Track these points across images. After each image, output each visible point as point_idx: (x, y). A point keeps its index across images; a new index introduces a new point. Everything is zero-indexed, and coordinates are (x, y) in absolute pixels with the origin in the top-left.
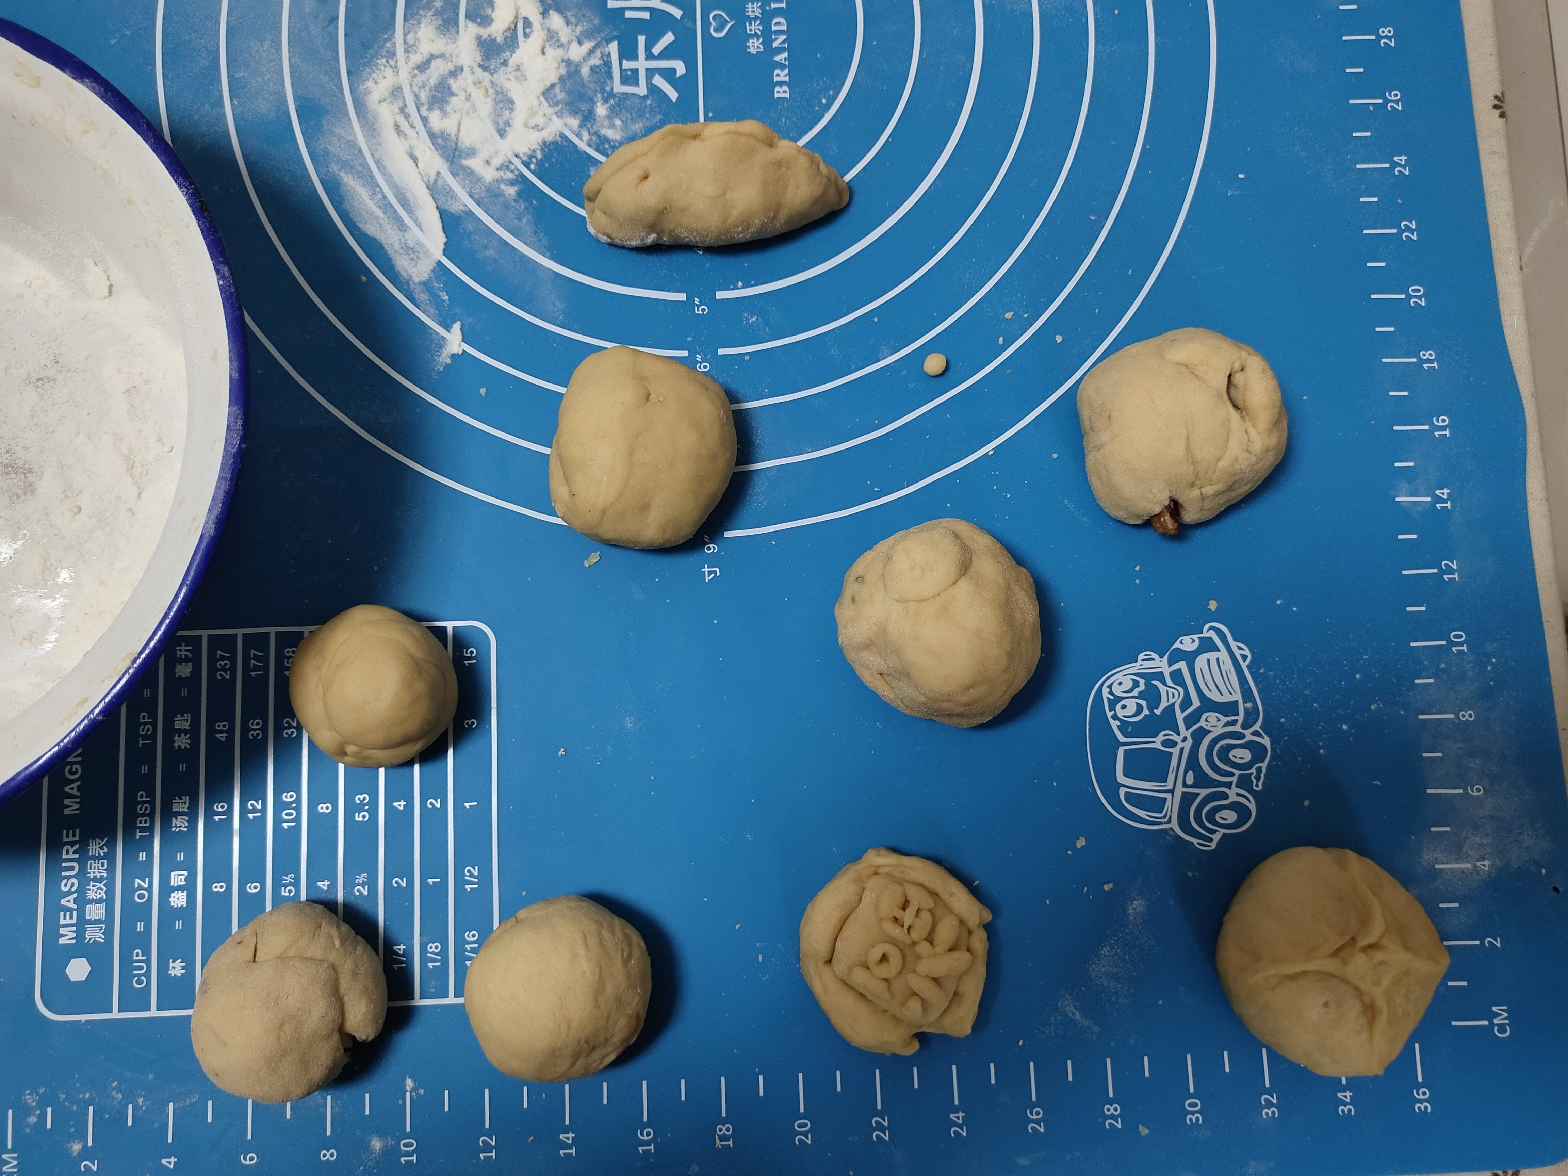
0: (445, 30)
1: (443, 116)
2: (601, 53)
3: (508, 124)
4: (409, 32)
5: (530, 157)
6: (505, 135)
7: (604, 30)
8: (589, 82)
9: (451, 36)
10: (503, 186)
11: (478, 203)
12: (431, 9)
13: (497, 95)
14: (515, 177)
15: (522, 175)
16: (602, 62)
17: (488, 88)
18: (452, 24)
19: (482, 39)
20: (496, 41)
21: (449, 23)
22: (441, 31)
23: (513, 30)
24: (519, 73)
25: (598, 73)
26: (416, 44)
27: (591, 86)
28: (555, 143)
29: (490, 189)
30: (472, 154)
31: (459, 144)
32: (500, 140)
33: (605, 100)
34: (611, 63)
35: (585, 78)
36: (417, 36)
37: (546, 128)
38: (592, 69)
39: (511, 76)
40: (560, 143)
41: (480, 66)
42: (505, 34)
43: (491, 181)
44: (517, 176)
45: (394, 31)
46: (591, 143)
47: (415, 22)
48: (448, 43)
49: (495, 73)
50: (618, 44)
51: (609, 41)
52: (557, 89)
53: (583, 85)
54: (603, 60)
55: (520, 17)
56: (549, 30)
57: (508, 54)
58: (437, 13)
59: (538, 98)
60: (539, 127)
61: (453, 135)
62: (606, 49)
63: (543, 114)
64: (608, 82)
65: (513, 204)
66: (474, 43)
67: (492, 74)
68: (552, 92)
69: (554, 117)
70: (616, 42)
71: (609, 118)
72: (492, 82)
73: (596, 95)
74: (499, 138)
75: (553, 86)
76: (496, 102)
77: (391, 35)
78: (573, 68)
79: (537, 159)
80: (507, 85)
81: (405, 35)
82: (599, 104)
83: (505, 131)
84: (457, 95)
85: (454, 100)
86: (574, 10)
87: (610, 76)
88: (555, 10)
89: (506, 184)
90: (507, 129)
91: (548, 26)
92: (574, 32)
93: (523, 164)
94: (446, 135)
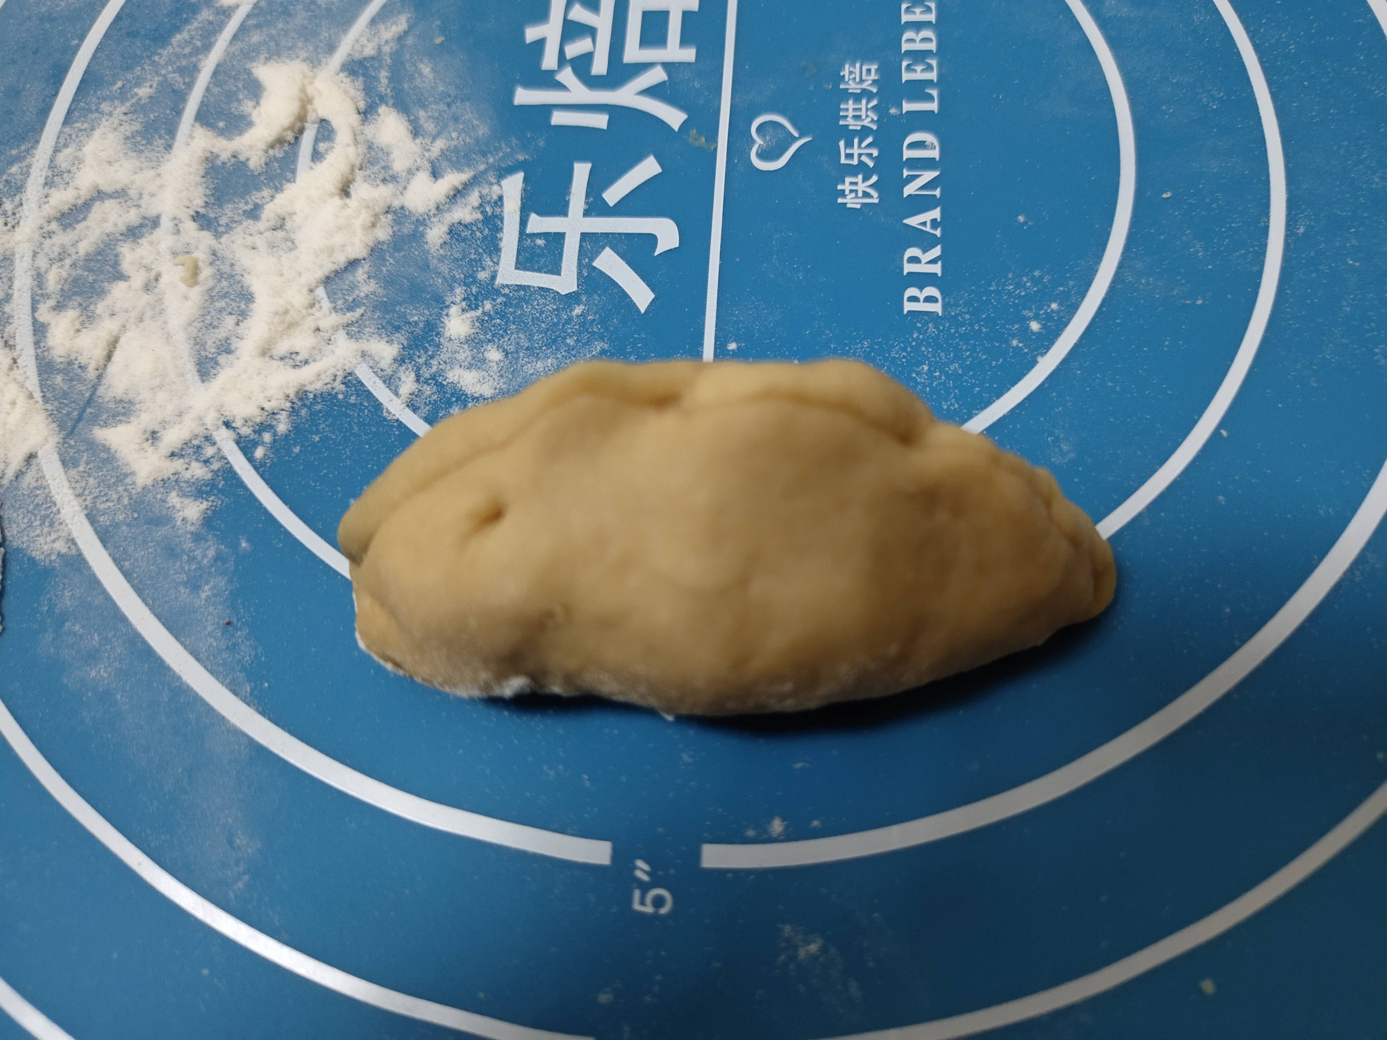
0: (144, 142)
1: (82, 323)
2: (481, 197)
3: (226, 348)
4: (66, 146)
5: (261, 428)
6: (213, 371)
7: (497, 149)
8: (442, 259)
9: (151, 155)
10: (174, 499)
11: (104, 536)
12: (128, 100)
13: (219, 281)
14: (209, 476)
15: (229, 473)
16: (480, 216)
17: (201, 264)
18: (162, 132)
19: (219, 163)
20: (247, 166)
21: (156, 130)
22: (135, 144)
23: (290, 144)
24: (280, 234)
25: (464, 240)
26: (74, 169)
27: (444, 268)
28: (328, 397)
29: (143, 502)
30: (124, 414)
31: (101, 391)
32: (199, 383)
33: (471, 303)
34: (502, 220)
35: (432, 251)
36: (80, 154)
37: (314, 361)
38: (454, 232)
39: (260, 242)
40: (340, 396)
41: (196, 217)
42: (271, 152)
43: (149, 482)
44: (215, 472)
45: (37, 142)
46: (419, 402)
47: (85, 125)
48: (141, 169)
49: (226, 232)
50: (525, 180)
51: (503, 172)
52: (360, 274)
53: (425, 267)
54: (484, 212)
55: (311, 117)
56: (370, 147)
57: (266, 193)
58: (139, 109)
59: (311, 291)
60: (299, 358)
61: (91, 368)
62: (495, 188)
63: (313, 326)
64: (488, 262)
65: (189, 545)
66: (198, 169)
67: (218, 235)
68: (349, 277)
69: (341, 336)
70: (520, 176)
71: (474, 342)
72: (214, 254)
73: (452, 289)
74: (197, 378)
75: (353, 264)
76: (211, 296)
77: (27, 151)
78: (407, 229)
79: (275, 434)
80: (245, 258)
81: (56, 150)
82: (454, 310)
83: (217, 363)
84: (129, 277)
85: (118, 291)
86: (434, 107)
87: (493, 247)
88: (395, 106)
89: (184, 495)
90: (222, 359)
91: (369, 137)
92: (429, 150)
93: (238, 443)
94: (76, 367)
